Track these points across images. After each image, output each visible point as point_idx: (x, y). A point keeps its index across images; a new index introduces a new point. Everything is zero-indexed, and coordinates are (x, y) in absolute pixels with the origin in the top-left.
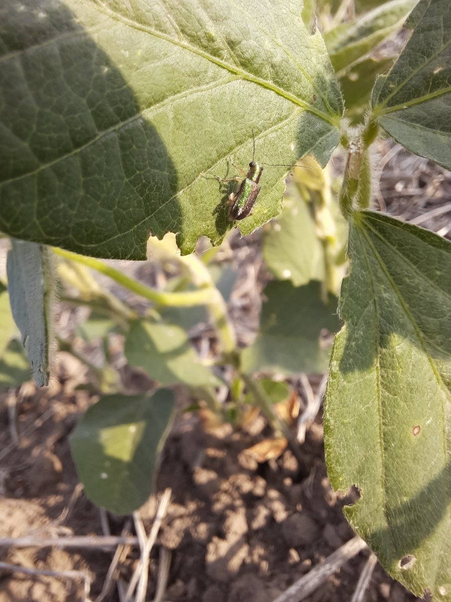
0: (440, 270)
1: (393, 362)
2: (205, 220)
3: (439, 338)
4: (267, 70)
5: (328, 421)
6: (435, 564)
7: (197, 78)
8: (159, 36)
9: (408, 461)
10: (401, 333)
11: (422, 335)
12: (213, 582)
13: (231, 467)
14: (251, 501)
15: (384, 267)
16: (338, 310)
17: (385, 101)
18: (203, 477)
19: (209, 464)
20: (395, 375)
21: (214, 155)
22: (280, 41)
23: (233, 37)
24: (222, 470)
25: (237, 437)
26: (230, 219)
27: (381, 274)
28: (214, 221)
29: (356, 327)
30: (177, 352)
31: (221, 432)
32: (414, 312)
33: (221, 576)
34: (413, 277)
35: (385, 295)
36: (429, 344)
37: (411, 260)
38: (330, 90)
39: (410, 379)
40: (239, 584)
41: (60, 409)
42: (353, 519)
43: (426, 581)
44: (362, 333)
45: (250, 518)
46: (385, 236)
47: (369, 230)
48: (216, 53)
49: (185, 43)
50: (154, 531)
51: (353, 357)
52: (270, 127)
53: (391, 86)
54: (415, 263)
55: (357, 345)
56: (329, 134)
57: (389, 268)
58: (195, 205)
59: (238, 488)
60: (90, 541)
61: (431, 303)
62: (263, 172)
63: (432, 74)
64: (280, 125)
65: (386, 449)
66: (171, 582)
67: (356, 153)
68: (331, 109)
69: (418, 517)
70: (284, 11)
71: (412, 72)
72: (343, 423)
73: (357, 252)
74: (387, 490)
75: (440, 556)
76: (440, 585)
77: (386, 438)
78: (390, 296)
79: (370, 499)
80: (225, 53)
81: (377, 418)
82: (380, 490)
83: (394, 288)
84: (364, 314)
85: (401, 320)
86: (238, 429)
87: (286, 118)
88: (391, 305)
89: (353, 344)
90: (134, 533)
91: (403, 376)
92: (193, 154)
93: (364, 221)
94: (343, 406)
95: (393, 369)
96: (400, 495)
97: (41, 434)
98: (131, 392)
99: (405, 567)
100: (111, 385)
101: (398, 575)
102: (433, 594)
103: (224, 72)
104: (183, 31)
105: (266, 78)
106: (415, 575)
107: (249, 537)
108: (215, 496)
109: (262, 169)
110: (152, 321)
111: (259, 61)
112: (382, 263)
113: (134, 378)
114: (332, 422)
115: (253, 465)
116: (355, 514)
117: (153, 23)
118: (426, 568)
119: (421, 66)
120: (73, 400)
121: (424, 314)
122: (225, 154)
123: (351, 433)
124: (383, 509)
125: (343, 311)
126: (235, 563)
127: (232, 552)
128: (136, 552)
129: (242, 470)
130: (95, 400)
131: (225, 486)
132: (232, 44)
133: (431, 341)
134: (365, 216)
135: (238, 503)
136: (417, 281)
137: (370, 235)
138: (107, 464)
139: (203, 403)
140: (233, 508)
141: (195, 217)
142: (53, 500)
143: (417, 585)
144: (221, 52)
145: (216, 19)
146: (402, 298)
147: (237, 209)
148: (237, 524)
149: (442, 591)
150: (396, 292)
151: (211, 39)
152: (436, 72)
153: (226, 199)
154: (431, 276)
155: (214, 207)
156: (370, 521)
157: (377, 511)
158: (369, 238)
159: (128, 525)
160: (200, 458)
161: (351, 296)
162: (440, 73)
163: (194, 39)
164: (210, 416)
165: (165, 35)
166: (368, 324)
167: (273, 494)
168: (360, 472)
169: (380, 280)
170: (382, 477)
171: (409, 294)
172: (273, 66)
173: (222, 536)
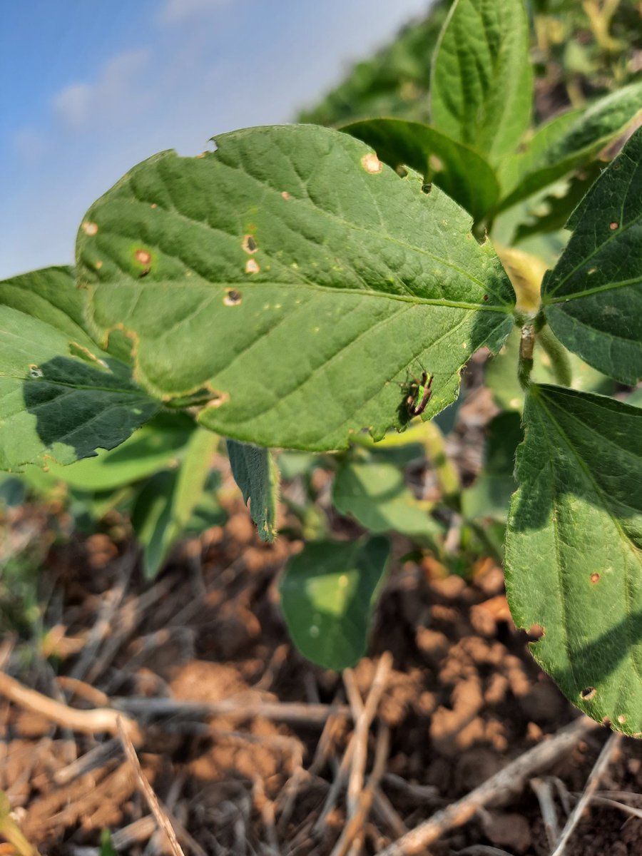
0: (621, 432)
1: (568, 517)
2: (391, 416)
3: (620, 494)
4: (439, 290)
5: (508, 567)
6: (614, 696)
7: (380, 315)
8: (352, 293)
9: (587, 605)
10: (576, 493)
11: (602, 492)
12: (439, 756)
13: (461, 628)
14: (486, 671)
15: (562, 432)
16: (515, 474)
17: (553, 292)
18: (429, 640)
19: (435, 625)
20: (572, 529)
21: (396, 368)
22: (451, 262)
23: (409, 277)
24: (450, 632)
25: (467, 592)
26: (410, 414)
27: (557, 438)
28: (397, 416)
29: (532, 487)
30: (390, 496)
31: (450, 585)
32: (592, 471)
33: (447, 750)
34: (592, 439)
35: (562, 457)
36: (609, 500)
37: (588, 424)
38: (502, 285)
39: (586, 533)
40: (468, 758)
41: (253, 558)
42: (537, 654)
43: (605, 710)
44: (538, 492)
45: (485, 688)
46: (561, 405)
47: (545, 400)
48: (395, 292)
49: (372, 292)
50: (372, 700)
51: (530, 512)
52: (443, 335)
53: (557, 279)
54: (593, 427)
55: (534, 503)
56: (502, 324)
57: (566, 432)
58: (383, 406)
59: (469, 654)
60: (295, 710)
61: (611, 462)
62: (433, 380)
63: (586, 274)
64: (453, 330)
65: (565, 594)
66: (392, 755)
67: (528, 337)
68: (504, 301)
69: (597, 654)
70: (455, 234)
71: (572, 269)
72: (522, 570)
73: (533, 420)
74: (569, 630)
75: (619, 689)
76: (619, 714)
77: (566, 585)
78: (567, 457)
79: (552, 637)
80: (402, 290)
81: (556, 567)
82: (562, 631)
83: (571, 449)
84: (540, 475)
85: (577, 479)
86: (469, 583)
87: (458, 323)
88: (567, 466)
89: (530, 501)
90: (347, 702)
91: (579, 530)
92: (379, 371)
93: (540, 392)
94: (521, 556)
95: (569, 523)
96: (579, 635)
97: (232, 588)
98: (341, 537)
99: (586, 698)
100: (316, 528)
101: (579, 704)
102: (612, 722)
103: (402, 303)
104: (369, 284)
105: (438, 298)
106: (594, 704)
107: (485, 712)
108: (442, 662)
109: (432, 378)
110: (361, 461)
111: (430, 288)
112: (559, 428)
113: (343, 523)
114: (512, 568)
115: (488, 627)
116: (539, 650)
117: (347, 285)
118: (605, 699)
119: (580, 265)
120: (268, 547)
121: (603, 473)
122: (405, 366)
123: (530, 578)
124: (565, 647)
125: (519, 473)
126: (467, 737)
127: (463, 726)
128: (350, 725)
129: (474, 632)
130: (298, 547)
131: (455, 650)
132: (407, 282)
133: (611, 497)
134: (540, 388)
135: (470, 670)
136: (595, 443)
137: (548, 406)
138: (317, 618)
139: (426, 551)
140: (464, 677)
141: (383, 415)
142: (251, 666)
143: (597, 712)
144: (400, 290)
145: (394, 268)
146: (580, 458)
147: (414, 408)
148: (468, 696)
149: (621, 720)
150: (573, 453)
151: (390, 284)
152: (590, 273)
153: (405, 400)
154: (612, 438)
155: (396, 406)
156: (553, 657)
157: (560, 648)
158: (546, 408)
159: (339, 693)
160: (424, 617)
161: (527, 460)
162: (594, 274)
163: (377, 287)
164: (434, 566)
165: (356, 290)
166: (543, 483)
167: (512, 661)
168: (542, 613)
169: (556, 444)
170: (562, 618)
171: (587, 455)
172: (443, 287)
173: (449, 705)
